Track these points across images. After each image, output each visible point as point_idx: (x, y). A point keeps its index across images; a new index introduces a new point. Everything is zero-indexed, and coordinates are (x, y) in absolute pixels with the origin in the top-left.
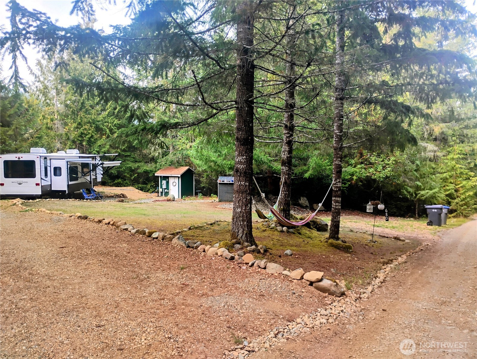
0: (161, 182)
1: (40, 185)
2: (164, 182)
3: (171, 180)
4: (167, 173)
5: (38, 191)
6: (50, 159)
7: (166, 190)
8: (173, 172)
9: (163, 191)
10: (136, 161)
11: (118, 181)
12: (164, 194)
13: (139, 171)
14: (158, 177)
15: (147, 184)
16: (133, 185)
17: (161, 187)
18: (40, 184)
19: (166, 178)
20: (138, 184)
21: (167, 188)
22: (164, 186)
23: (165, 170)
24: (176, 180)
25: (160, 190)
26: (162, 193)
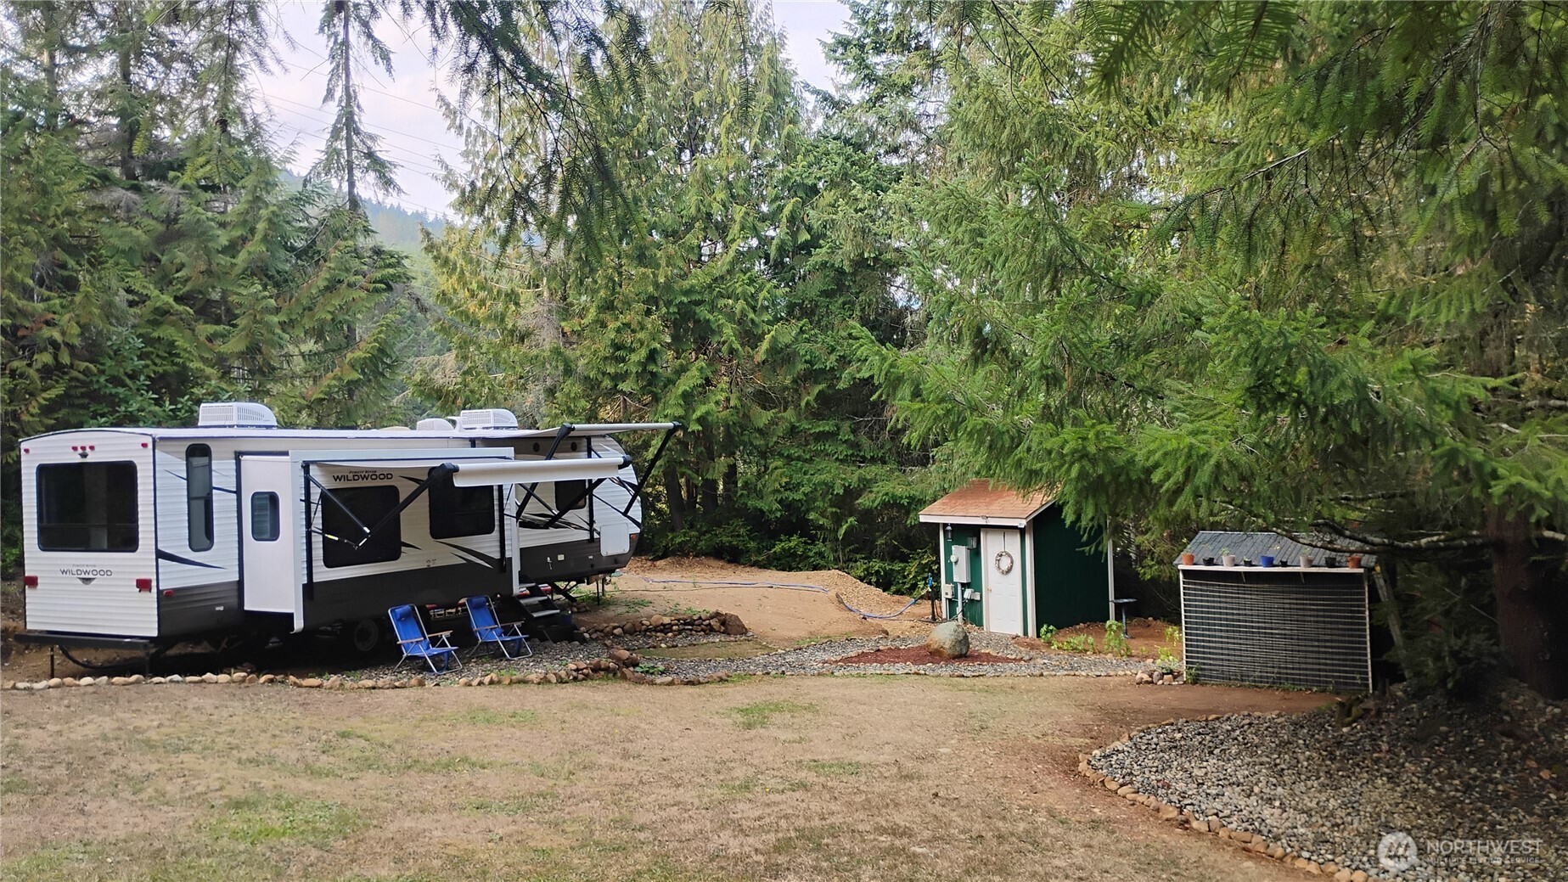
0: (948, 553)
1: (154, 590)
2: (960, 553)
3: (991, 545)
4: (972, 511)
5: (141, 620)
6: (238, 456)
7: (968, 593)
8: (995, 508)
9: (955, 594)
10: (864, 460)
11: (786, 545)
12: (959, 609)
13: (864, 501)
14: (934, 527)
15: (905, 559)
16: (845, 565)
17: (949, 580)
18: (154, 584)
19: (967, 534)
20: (869, 558)
21: (974, 582)
22: (961, 574)
23: (963, 495)
24: (1013, 544)
25: (946, 590)
26: (952, 603)
